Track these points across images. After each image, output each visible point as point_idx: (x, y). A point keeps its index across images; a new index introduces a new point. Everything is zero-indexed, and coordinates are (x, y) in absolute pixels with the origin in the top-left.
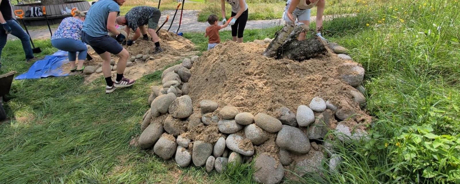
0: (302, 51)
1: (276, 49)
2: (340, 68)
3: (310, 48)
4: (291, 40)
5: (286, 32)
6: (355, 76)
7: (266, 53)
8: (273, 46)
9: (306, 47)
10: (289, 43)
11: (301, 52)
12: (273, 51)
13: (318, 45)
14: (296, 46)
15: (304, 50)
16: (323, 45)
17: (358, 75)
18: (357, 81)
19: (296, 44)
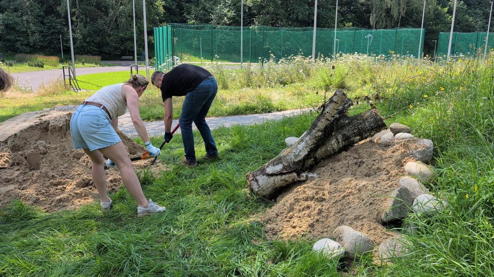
0: (355, 129)
1: (322, 128)
2: (406, 143)
3: (365, 124)
4: (340, 117)
5: (336, 103)
6: (424, 150)
7: (309, 136)
8: (319, 124)
9: (361, 124)
10: (337, 120)
11: (355, 131)
12: (319, 131)
13: (375, 119)
14: (346, 123)
15: (358, 128)
16: (382, 119)
17: (427, 147)
18: (427, 155)
19: (347, 122)
